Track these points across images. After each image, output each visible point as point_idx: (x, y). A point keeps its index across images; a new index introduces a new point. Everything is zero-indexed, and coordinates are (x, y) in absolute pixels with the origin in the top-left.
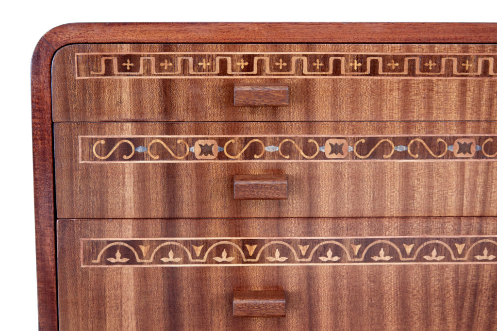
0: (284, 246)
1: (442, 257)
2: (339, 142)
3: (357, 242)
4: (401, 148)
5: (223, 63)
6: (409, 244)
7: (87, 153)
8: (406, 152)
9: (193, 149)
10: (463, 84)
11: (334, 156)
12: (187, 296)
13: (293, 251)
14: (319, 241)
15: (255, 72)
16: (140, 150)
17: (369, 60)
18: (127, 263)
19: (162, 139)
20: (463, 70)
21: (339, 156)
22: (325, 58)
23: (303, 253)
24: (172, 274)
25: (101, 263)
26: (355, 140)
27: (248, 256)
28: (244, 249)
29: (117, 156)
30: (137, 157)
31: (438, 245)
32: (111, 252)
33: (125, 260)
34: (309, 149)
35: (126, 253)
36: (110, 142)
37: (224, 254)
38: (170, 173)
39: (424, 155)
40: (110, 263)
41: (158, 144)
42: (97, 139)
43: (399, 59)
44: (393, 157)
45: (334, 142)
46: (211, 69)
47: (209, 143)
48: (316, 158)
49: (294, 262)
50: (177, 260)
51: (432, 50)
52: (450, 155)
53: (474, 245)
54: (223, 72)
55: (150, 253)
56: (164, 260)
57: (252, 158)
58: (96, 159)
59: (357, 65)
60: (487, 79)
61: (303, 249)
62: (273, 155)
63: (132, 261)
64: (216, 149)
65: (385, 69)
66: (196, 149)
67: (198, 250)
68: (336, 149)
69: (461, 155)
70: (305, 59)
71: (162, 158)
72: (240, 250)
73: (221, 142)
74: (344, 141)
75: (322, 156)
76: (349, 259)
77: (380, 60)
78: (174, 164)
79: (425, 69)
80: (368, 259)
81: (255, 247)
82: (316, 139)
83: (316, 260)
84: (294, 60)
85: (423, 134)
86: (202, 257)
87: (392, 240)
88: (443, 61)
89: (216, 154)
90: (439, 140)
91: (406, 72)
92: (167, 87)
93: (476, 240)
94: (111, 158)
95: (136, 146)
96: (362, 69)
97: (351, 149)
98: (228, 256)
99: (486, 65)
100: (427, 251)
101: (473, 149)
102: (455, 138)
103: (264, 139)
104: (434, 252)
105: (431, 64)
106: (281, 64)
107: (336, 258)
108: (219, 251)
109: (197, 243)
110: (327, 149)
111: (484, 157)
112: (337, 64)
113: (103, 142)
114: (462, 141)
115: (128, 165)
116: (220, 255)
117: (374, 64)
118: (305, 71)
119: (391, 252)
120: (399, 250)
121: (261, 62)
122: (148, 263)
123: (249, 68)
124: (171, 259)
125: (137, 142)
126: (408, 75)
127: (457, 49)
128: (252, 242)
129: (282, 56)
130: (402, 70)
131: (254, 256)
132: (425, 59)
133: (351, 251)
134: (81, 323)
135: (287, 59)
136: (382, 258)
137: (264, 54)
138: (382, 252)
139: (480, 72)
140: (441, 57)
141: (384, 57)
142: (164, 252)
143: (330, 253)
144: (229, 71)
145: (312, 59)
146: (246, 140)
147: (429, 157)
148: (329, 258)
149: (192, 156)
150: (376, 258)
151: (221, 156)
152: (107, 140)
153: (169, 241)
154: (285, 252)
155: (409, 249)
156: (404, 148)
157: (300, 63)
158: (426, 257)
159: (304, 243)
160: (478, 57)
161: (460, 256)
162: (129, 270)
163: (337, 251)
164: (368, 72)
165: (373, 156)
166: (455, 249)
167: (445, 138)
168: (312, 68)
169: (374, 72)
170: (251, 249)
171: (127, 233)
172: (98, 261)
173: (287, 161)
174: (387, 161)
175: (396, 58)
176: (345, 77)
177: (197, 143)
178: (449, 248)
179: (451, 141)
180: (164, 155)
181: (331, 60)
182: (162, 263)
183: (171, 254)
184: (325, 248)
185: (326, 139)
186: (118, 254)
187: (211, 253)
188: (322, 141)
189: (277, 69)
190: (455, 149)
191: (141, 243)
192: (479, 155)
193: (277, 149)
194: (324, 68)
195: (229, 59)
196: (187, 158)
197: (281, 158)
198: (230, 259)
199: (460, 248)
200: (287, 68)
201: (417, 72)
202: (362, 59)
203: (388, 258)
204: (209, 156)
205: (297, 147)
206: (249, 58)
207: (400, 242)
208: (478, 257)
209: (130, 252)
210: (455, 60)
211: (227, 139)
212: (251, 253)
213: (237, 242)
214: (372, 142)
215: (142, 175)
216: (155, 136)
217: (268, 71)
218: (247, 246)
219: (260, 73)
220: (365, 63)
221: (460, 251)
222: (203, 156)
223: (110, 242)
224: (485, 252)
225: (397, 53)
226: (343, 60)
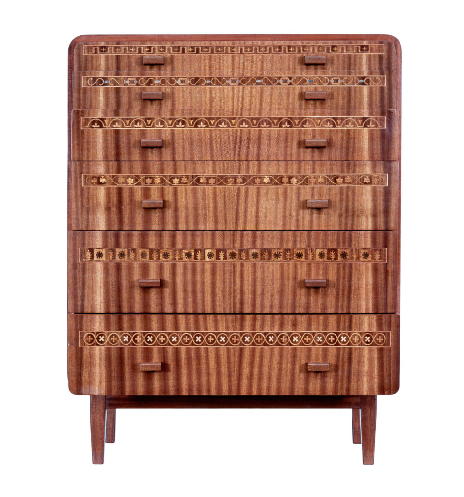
0: (162, 121)
1: (226, 126)
2: (184, 79)
3: (191, 119)
4: (208, 81)
5: (140, 49)
6: (212, 120)
7: (85, 83)
8: (210, 83)
9: (127, 82)
10: (233, 57)
11: (182, 84)
12: (123, 141)
13: (166, 123)
14: (176, 119)
15: (152, 52)
16: (106, 82)
17: (196, 48)
18: (100, 127)
19: (115, 78)
20: (233, 51)
21: (184, 84)
22: (179, 47)
23: (170, 124)
24: (117, 132)
25: (89, 127)
26: (190, 78)
27: (148, 125)
28: (146, 122)
29: (97, 84)
30: (105, 85)
31: (224, 121)
32: (93, 123)
33: (99, 126)
34: (172, 82)
35: (99, 123)
36: (95, 79)
37: (138, 124)
38: (118, 91)
39: (218, 84)
40: (92, 127)
41: (113, 80)
42: (89, 78)
43: (207, 47)
44: (205, 85)
45: (182, 79)
46: (135, 51)
47: (133, 79)
48: (175, 85)
49: (166, 127)
50: (120, 126)
51: (220, 43)
52: (228, 84)
53: (239, 120)
54: (140, 52)
55: (108, 123)
56: (114, 126)
57: (150, 85)
58: (89, 86)
59: (191, 49)
60: (242, 55)
61: (170, 122)
62: (158, 84)
63: (101, 127)
64: (136, 82)
65: (202, 51)
66: (128, 82)
67: (128, 122)
68: (182, 82)
69: (232, 84)
70: (171, 47)
71: (115, 85)
72: (145, 122)
73: (138, 79)
74: (186, 78)
75: (177, 84)
76: (189, 126)
77: (200, 47)
78: (119, 88)
79: (217, 51)
80: (196, 126)
81: (150, 121)
82: (175, 78)
83: (175, 126)
84: (167, 48)
85: (217, 75)
86: (129, 125)
87: (205, 118)
88: (225, 48)
89: (135, 83)
90: (223, 78)
91: (210, 52)
92: (118, 58)
93: (240, 118)
94: (95, 85)
95: (105, 80)
96: (193, 51)
97: (188, 81)
98: (140, 125)
99: (241, 49)
100: (220, 123)
101: (237, 82)
102: (230, 77)
103: (154, 78)
104: (223, 124)
105: (220, 49)
106: (162, 49)
107: (183, 126)
108: (136, 122)
109: (127, 119)
110: (179, 82)
111: (241, 85)
112: (183, 49)
113: (92, 79)
114: (233, 79)
115: (101, 88)
116: (136, 124)
117: (198, 49)
118: (171, 52)
119: (205, 123)
120: (208, 123)
121: (154, 49)
122: (108, 127)
123: (150, 51)
124: (117, 126)
125: (105, 79)
126: (211, 53)
127: (230, 43)
128: (149, 119)
129: (162, 46)
130: (208, 51)
131: (150, 125)
132: (217, 47)
133: (189, 122)
134: (81, 152)
135: (164, 47)
136: (202, 126)
137: (155, 45)
138: (202, 123)
139: (239, 52)
140: (224, 46)
141: (202, 46)
142: (114, 123)
143: (181, 123)
144: (142, 52)
145: (174, 47)
146: (147, 78)
147: (220, 85)
148: (180, 126)
149: (126, 84)
150: (199, 126)
151: (137, 84)
152: (93, 78)
153: (117, 118)
154: (162, 123)
155: (212, 122)
156: (210, 81)
157: (169, 49)
158: (220, 126)
159: (170, 119)
160: (238, 46)
161: (234, 125)
162: (100, 130)
163: (184, 123)
164: (195, 52)
165: (197, 85)
166: (231, 122)
167: (226, 77)
168: (174, 51)
169: (198, 52)
170: (149, 122)
171: (100, 115)
172: (88, 126)
173: (163, 87)
174: (202, 87)
175: (206, 47)
176: (186, 55)
177: (128, 79)
178: (229, 122)
179: (228, 78)
180: (115, 84)
181: (181, 47)
182: (113, 127)
183: (117, 124)
184: (179, 121)
185: (179, 78)
186: (96, 124)
187: (133, 123)
188: (177, 79)
189: (160, 51)
190: (230, 82)
191: (105, 119)
192: (240, 84)
193: (160, 81)
194: (179, 51)
195: (142, 48)
196: (124, 85)
197: (161, 85)
198: (141, 126)
199: (233, 122)
200: (164, 51)
201: (215, 52)
202: (193, 47)
203: (204, 126)
204: (133, 85)
205: (167, 81)
206: (150, 47)
207: (209, 119)
208: (241, 126)
209: (101, 123)
210: (229, 47)
211: (140, 78)
212: (149, 124)
213: (143, 119)
214: (197, 79)
215: (107, 91)
216: (112, 77)
217: (157, 52)
218: (147, 120)
219: (154, 53)
220: (194, 49)
221: (233, 123)
222: (131, 85)
223: (92, 119)
224: (244, 123)
225: (206, 45)
226: (186, 48)
